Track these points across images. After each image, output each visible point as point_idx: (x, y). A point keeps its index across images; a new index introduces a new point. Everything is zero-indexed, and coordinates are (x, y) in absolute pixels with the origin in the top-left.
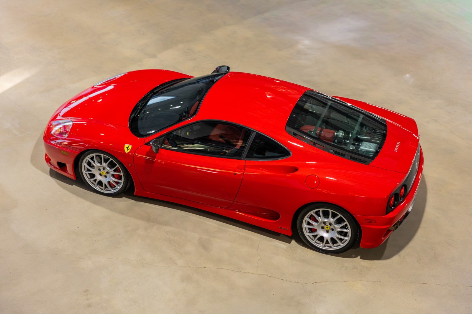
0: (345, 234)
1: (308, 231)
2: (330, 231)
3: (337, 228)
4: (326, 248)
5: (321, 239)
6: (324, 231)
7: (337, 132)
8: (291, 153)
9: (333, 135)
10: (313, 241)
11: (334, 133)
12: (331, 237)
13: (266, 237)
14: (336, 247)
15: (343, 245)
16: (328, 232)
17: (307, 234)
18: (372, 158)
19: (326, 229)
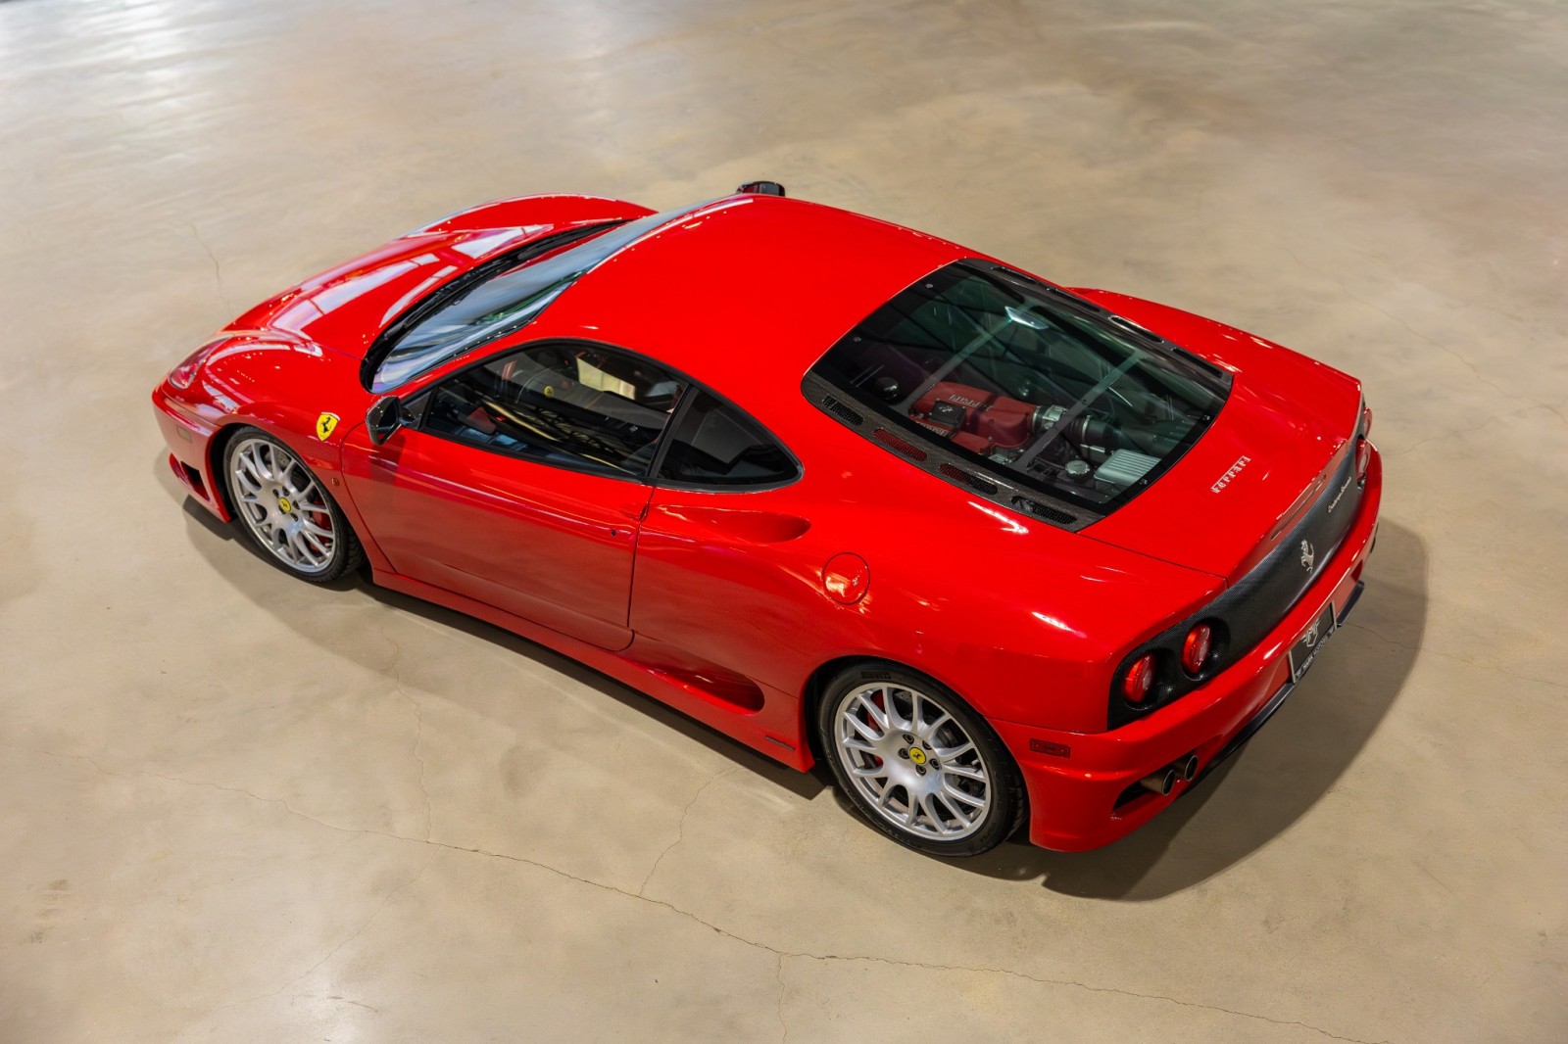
0: (976, 788)
1: (860, 762)
2: (930, 769)
3: (946, 763)
4: (920, 831)
5: (900, 793)
6: (906, 766)
7: (1042, 412)
8: (802, 470)
9: (1025, 422)
10: (877, 800)
11: (1028, 415)
12: (931, 791)
13: (741, 766)
14: (950, 832)
15: (971, 828)
16: (923, 774)
17: (854, 773)
18: (1106, 509)
19: (915, 759)
